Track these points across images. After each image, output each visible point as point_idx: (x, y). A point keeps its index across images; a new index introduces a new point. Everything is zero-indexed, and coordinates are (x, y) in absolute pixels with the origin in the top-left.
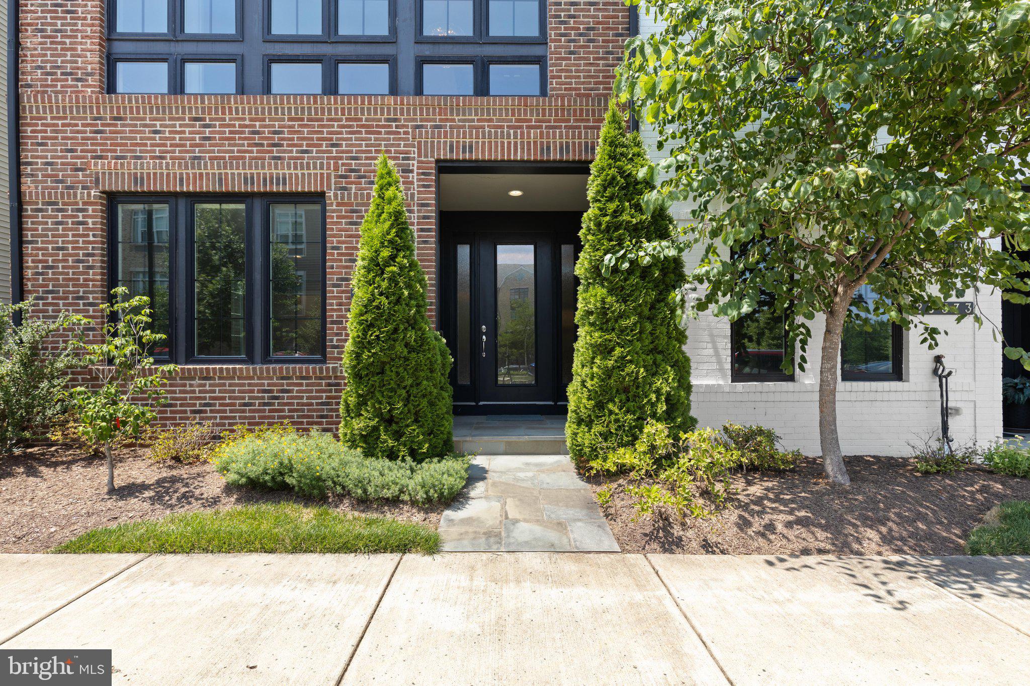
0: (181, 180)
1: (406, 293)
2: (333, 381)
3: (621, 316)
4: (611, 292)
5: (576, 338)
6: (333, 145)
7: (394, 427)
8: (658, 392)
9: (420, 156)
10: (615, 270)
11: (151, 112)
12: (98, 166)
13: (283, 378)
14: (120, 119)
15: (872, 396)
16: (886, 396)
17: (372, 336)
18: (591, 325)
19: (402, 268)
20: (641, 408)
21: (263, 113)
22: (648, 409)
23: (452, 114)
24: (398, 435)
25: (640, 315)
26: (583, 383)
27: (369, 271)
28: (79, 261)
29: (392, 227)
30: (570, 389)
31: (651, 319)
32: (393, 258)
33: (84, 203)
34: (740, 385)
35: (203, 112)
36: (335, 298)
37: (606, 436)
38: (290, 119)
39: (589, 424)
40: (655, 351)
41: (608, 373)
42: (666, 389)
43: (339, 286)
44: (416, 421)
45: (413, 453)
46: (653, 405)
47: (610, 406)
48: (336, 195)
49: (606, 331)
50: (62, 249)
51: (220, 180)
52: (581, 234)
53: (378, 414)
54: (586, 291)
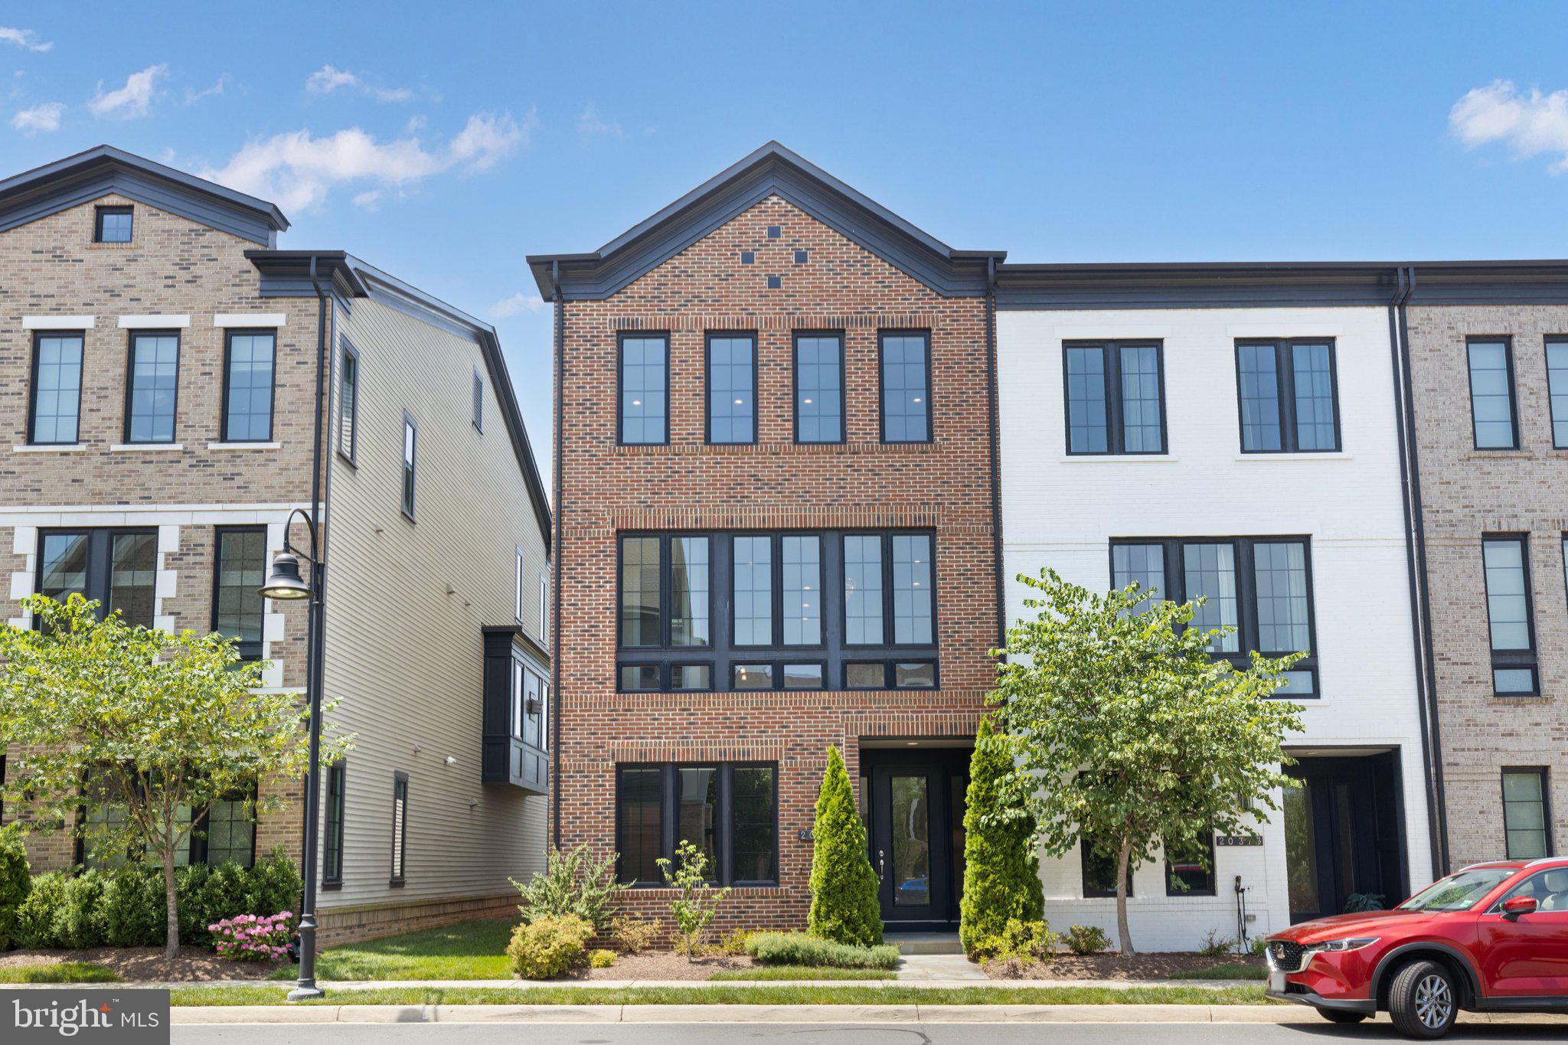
0: (674, 754)
1: (857, 841)
2: (785, 899)
3: (994, 854)
4: (986, 839)
5: (965, 867)
6: (783, 727)
7: (852, 926)
8: (1017, 902)
9: (847, 733)
10: (988, 826)
11: (652, 705)
12: (615, 745)
13: (748, 898)
14: (629, 710)
15: (1190, 907)
16: (1200, 907)
17: (838, 868)
18: (975, 860)
19: (853, 825)
20: (1007, 912)
21: (733, 704)
22: (1011, 912)
23: (870, 703)
24: (855, 931)
25: (1005, 854)
26: (971, 897)
27: (832, 827)
28: (599, 813)
29: (844, 799)
30: (962, 903)
31: (1013, 856)
32: (847, 819)
33: (603, 771)
34: (1089, 900)
35: (690, 705)
36: (785, 838)
37: (986, 930)
38: (752, 709)
39: (975, 923)
40: (1015, 876)
41: (986, 890)
42: (1022, 900)
43: (789, 829)
44: (864, 922)
45: (864, 941)
46: (1014, 910)
47: (988, 911)
48: (786, 763)
49: (985, 864)
50: (587, 804)
51: (702, 753)
52: (967, 800)
53: (842, 917)
54: (971, 837)
